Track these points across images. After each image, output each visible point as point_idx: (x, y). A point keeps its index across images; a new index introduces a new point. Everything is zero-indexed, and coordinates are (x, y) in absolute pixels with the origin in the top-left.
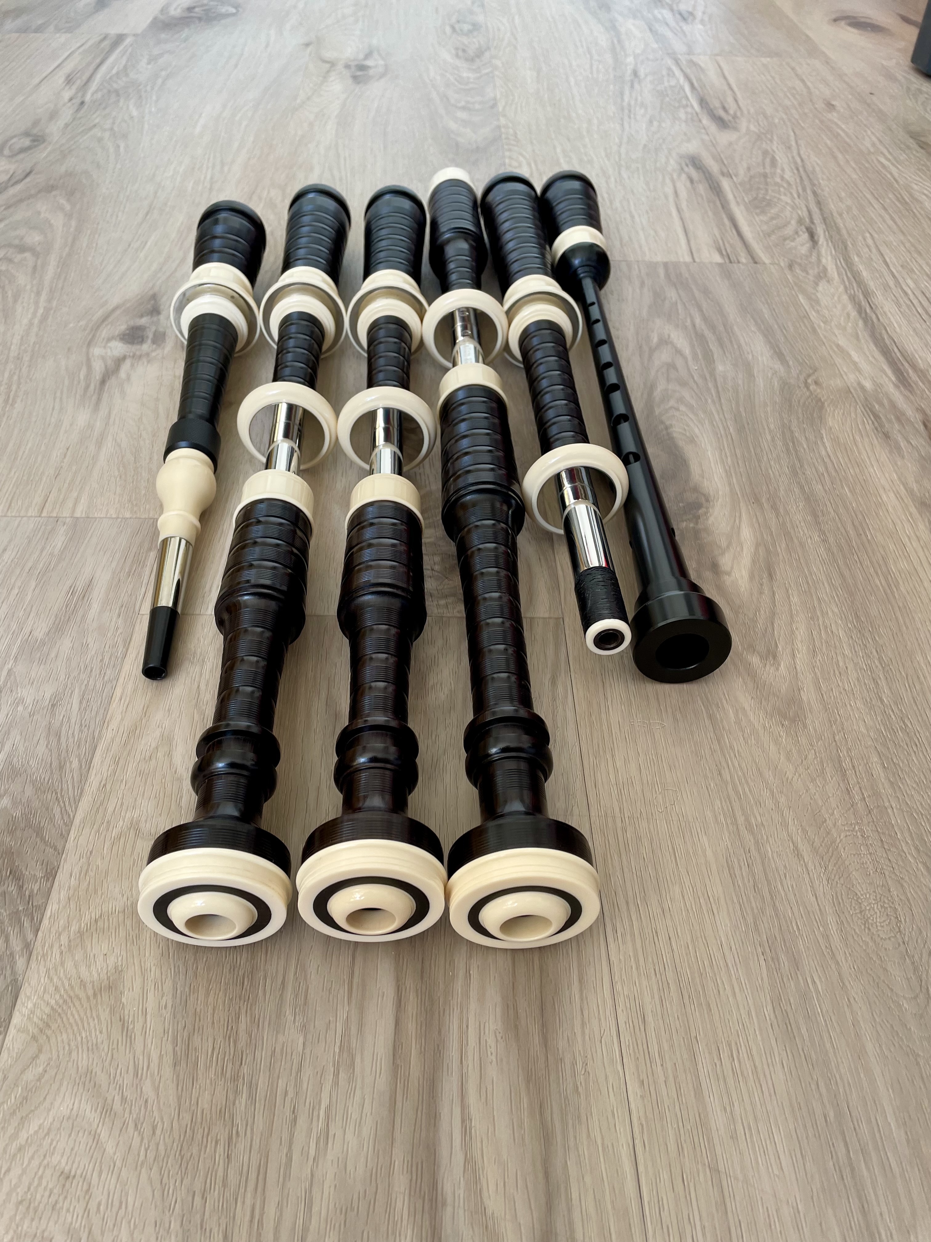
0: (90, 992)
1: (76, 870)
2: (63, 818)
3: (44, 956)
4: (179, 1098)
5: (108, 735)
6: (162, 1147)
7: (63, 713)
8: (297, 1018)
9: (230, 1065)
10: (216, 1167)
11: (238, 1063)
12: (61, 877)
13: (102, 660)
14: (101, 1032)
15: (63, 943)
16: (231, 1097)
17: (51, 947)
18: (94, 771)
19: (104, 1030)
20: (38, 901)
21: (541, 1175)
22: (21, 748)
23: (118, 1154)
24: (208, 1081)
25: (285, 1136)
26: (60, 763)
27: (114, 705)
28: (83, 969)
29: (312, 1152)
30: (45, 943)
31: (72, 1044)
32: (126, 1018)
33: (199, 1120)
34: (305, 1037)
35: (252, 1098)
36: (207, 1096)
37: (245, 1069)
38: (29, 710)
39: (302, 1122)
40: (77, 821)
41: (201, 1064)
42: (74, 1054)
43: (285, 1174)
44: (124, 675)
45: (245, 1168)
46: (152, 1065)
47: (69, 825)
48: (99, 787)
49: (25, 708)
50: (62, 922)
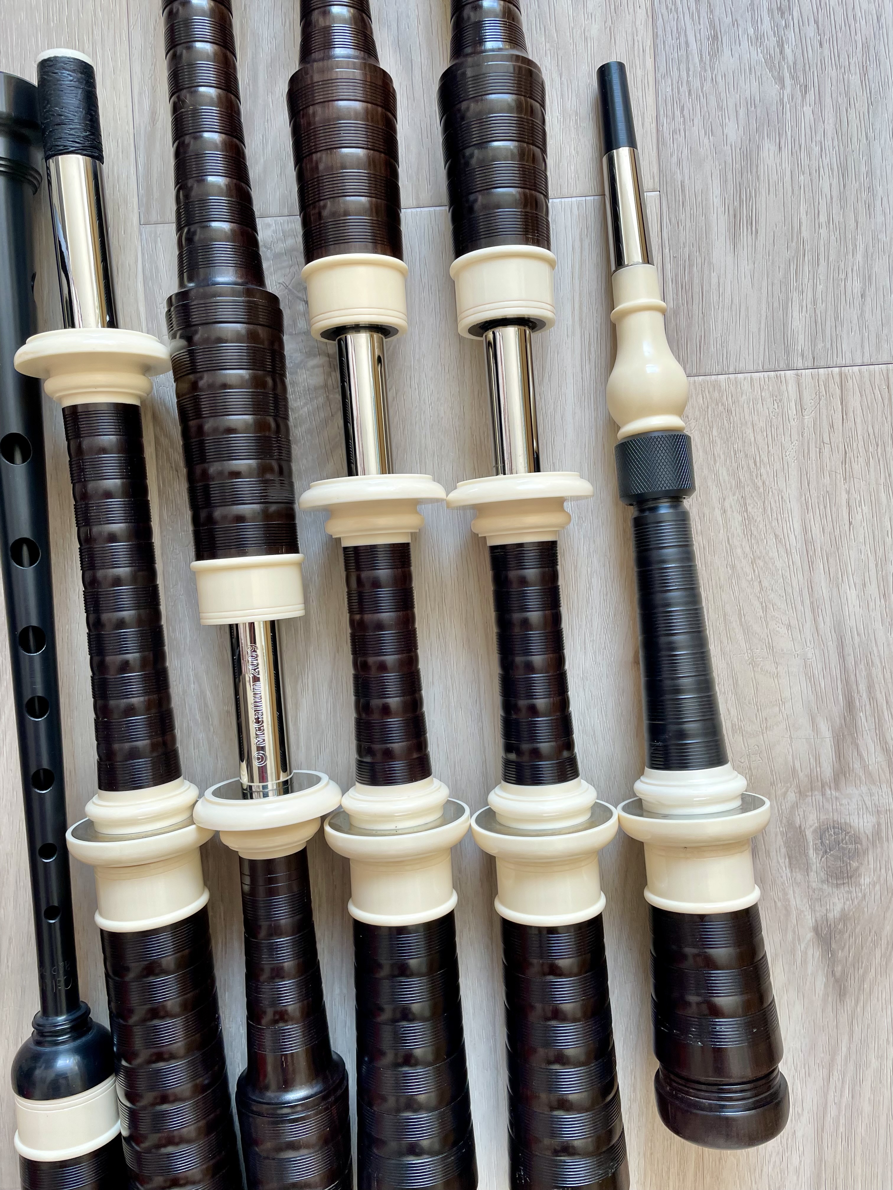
13: (682, 110)
38: (740, 29)
44: (651, 88)
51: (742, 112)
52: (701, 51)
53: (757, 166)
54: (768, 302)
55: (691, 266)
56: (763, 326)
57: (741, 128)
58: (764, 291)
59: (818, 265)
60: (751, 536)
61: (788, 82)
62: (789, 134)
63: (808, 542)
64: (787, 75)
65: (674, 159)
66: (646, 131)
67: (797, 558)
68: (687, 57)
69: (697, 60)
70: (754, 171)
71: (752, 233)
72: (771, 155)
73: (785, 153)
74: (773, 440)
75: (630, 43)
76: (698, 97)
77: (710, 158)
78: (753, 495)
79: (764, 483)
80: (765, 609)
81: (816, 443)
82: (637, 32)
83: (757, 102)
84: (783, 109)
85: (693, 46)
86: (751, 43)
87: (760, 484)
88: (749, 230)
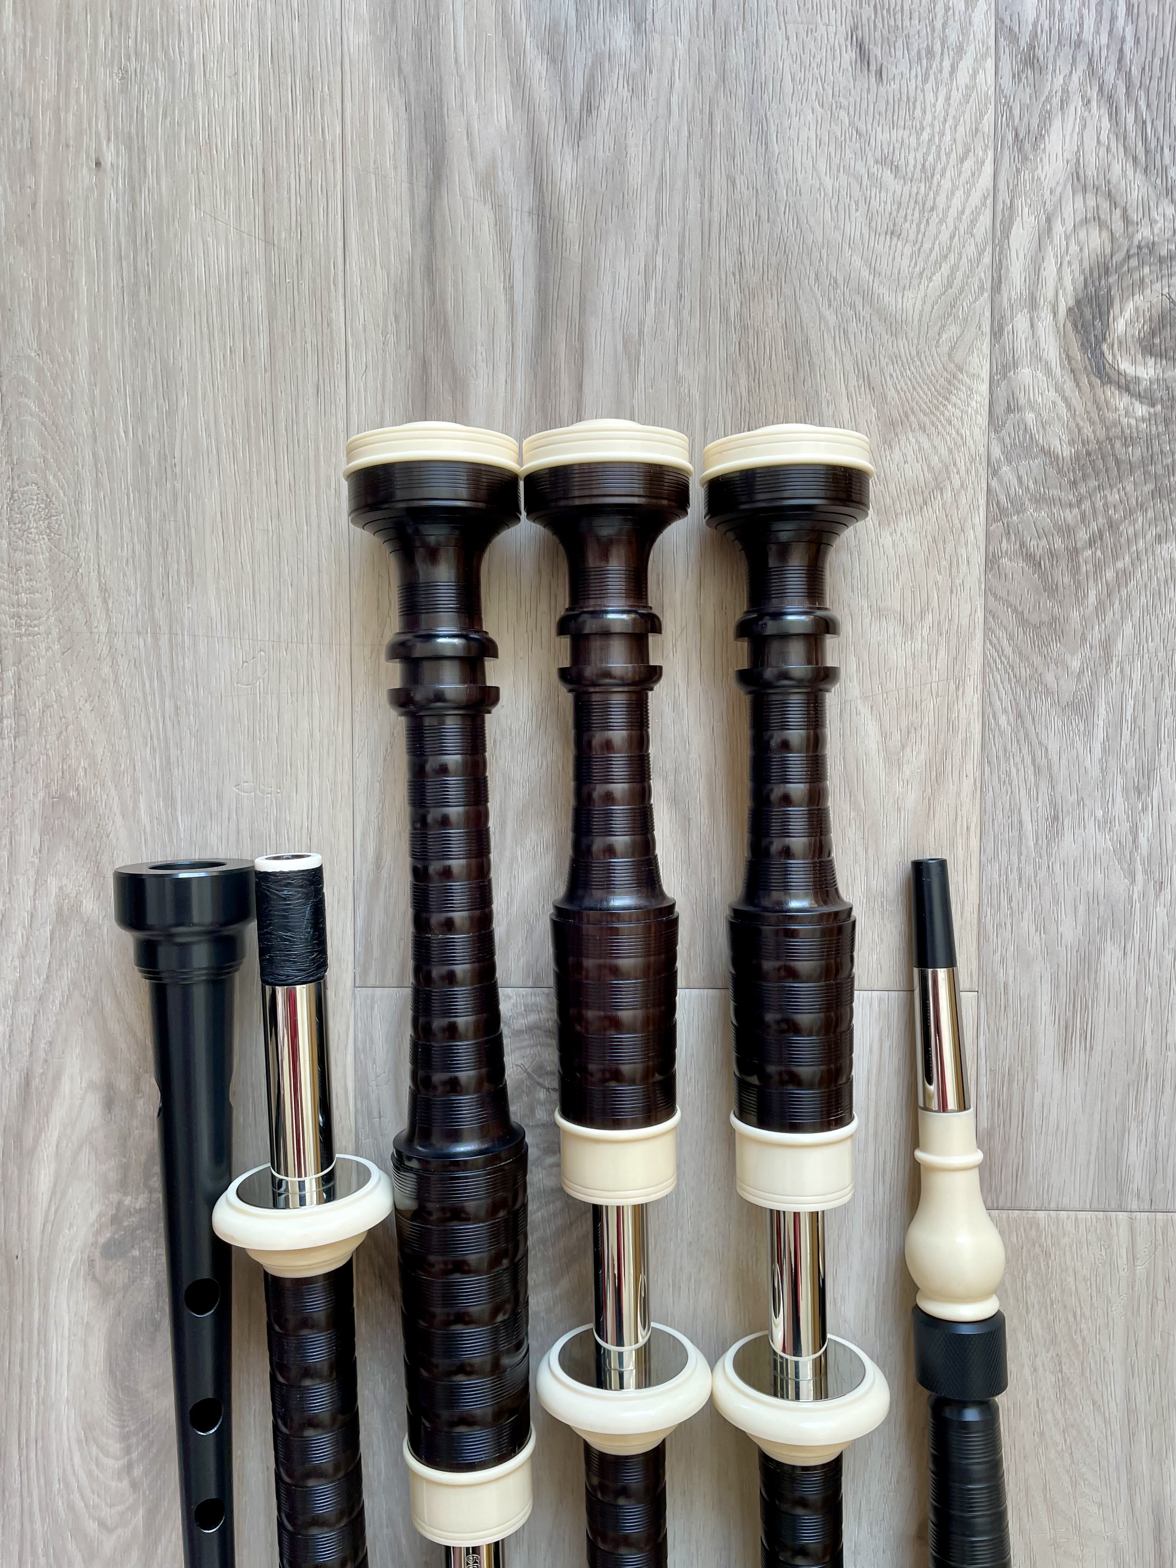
0: (912, 418)
1: (964, 568)
2: (998, 639)
3: (973, 460)
4: (797, 308)
5: (971, 767)
6: (807, 262)
7: (1040, 804)
8: (686, 390)
9: (751, 341)
10: (751, 244)
11: (743, 343)
12: (978, 558)
13: (1010, 900)
14: (891, 376)
15: (957, 476)
16: (745, 311)
17: (967, 471)
18: (975, 709)
19: (888, 378)
20: (997, 528)
21: (438, 239)
22: (1079, 745)
23: (848, 254)
24: (771, 325)
25: (687, 273)
26: (1023, 723)
27: (975, 819)
28: (926, 445)
29: (659, 259)
30: (977, 476)
31: (918, 363)
32: (867, 390)
33: (774, 288)
34: (676, 371)
35: (724, 310)
36: (770, 312)
37: (735, 338)
38: (1086, 810)
39: (672, 287)
40: (979, 634)
41: (781, 344)
42: (914, 353)
43: (684, 237)
44: (974, 871)
45: (722, 243)
46: (831, 342)
47: (988, 630)
48: (963, 685)
49: (1092, 813)
50: (964, 500)
51: (1082, 908)
52: (1037, 833)
53: (1096, 972)
54: (1100, 1131)
55: (1010, 1082)
56: (1093, 1158)
57: (1080, 928)
58: (1097, 1117)
59: (1163, 1092)
60: (1064, 1400)
61: (1140, 877)
62: (1137, 937)
63: (1131, 1412)
64: (1139, 867)
65: (997, 957)
66: (966, 922)
67: (1116, 1428)
68: (1020, 839)
69: (1031, 844)
70: (1093, 976)
71: (1086, 1049)
72: (1114, 960)
73: (1131, 959)
74: (1098, 1291)
75: (952, 817)
76: (1029, 886)
77: (1040, 958)
78: (1071, 1353)
79: (1084, 1340)
80: (1075, 1484)
81: (1148, 1299)
82: (961, 805)
83: (1101, 898)
84: (1132, 907)
85: (1028, 826)
86: (1099, 827)
87: (1079, 1341)
88: (1083, 1045)
